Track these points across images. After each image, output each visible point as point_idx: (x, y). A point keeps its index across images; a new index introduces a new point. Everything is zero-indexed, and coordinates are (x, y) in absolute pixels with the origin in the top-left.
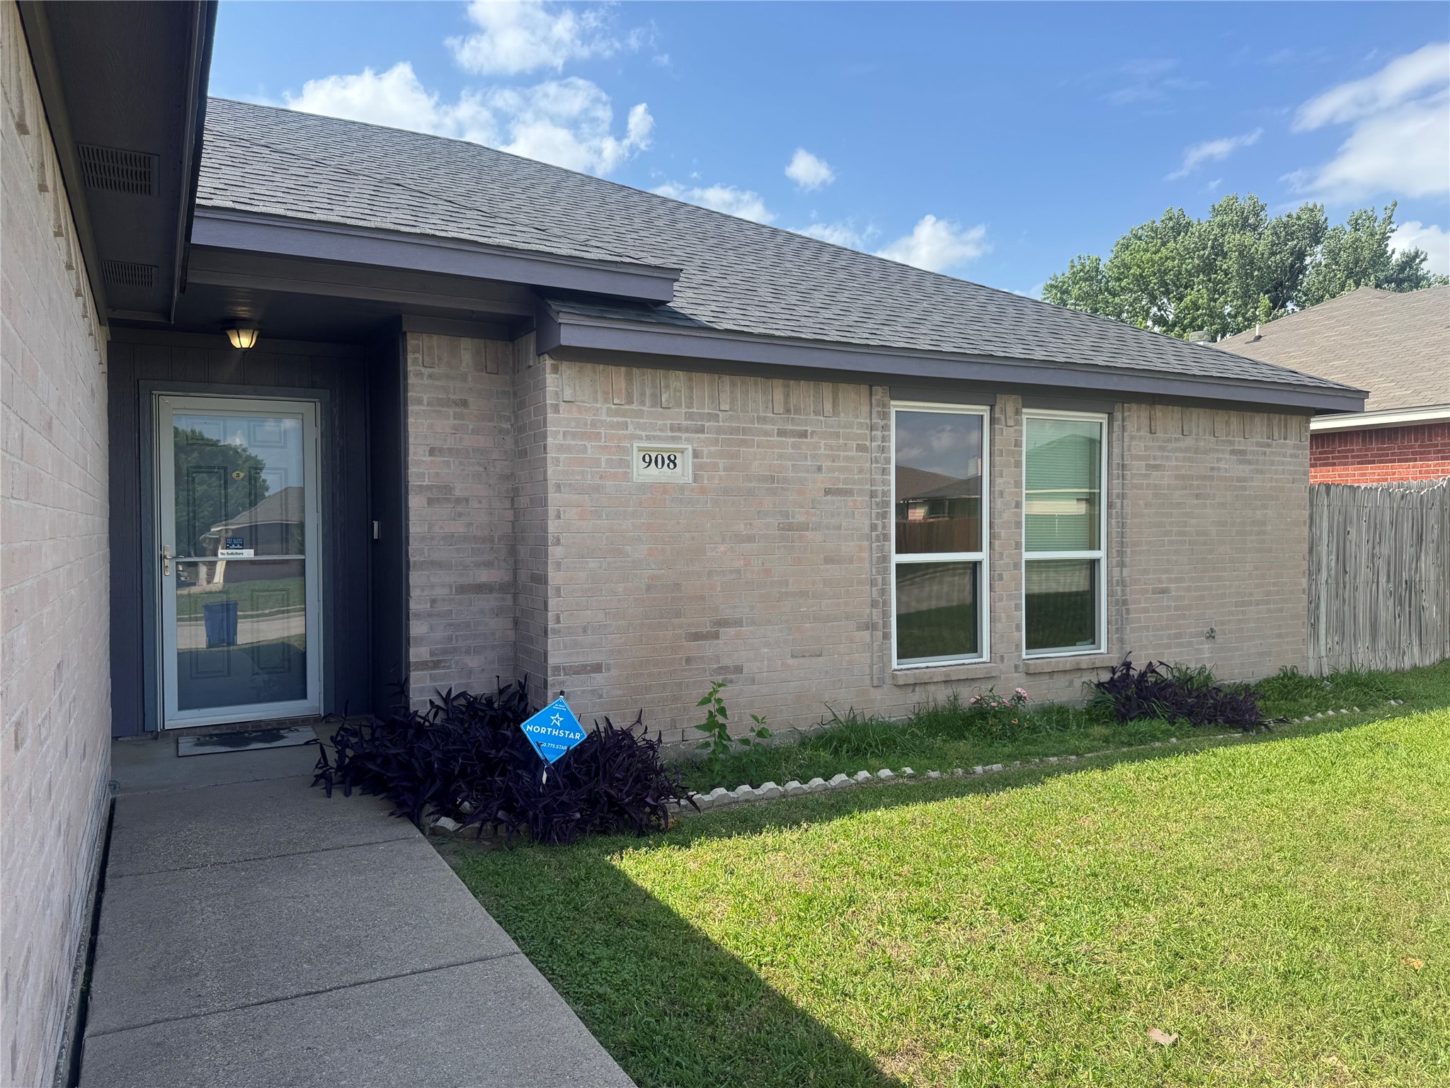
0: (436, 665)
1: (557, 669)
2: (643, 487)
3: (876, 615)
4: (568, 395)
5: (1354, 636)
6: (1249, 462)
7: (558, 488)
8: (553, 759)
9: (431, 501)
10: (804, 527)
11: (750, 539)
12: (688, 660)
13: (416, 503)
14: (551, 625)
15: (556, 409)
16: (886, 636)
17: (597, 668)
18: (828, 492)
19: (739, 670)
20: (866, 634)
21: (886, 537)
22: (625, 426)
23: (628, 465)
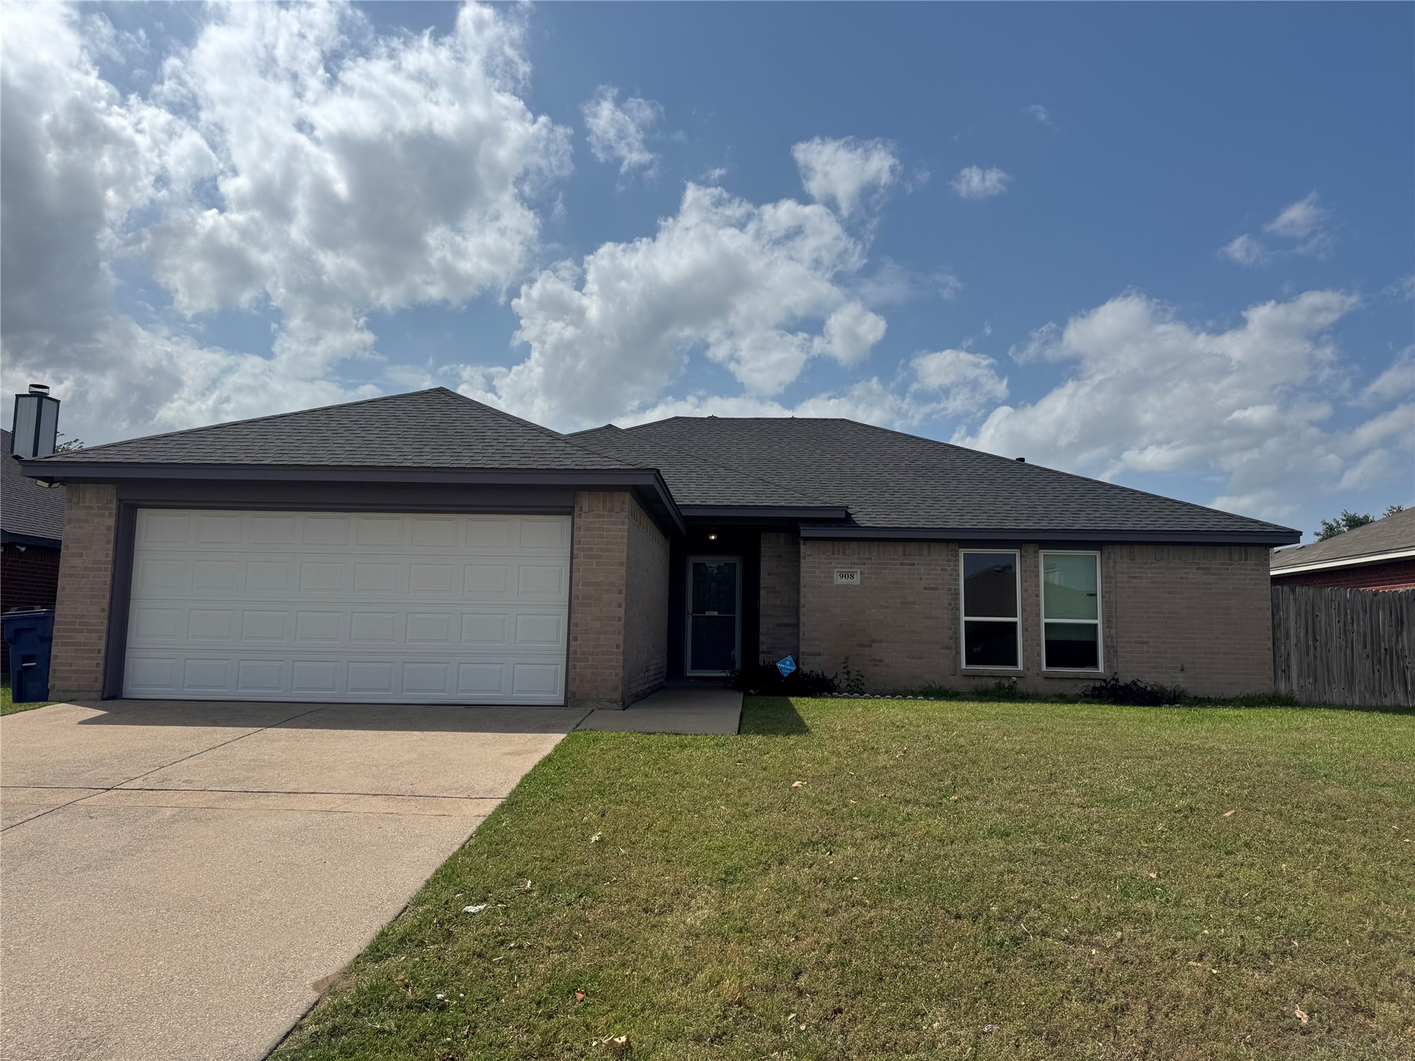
0: (769, 653)
1: (803, 653)
2: (838, 586)
3: (951, 643)
4: (808, 553)
5: (1328, 681)
6: (1214, 574)
7: (805, 587)
8: (786, 675)
9: (768, 592)
10: (914, 603)
11: (887, 607)
12: (858, 655)
13: (763, 593)
14: (801, 636)
15: (804, 558)
16: (958, 653)
17: (819, 654)
18: (925, 588)
19: (881, 661)
20: (947, 652)
21: (958, 609)
22: (832, 563)
23: (833, 578)
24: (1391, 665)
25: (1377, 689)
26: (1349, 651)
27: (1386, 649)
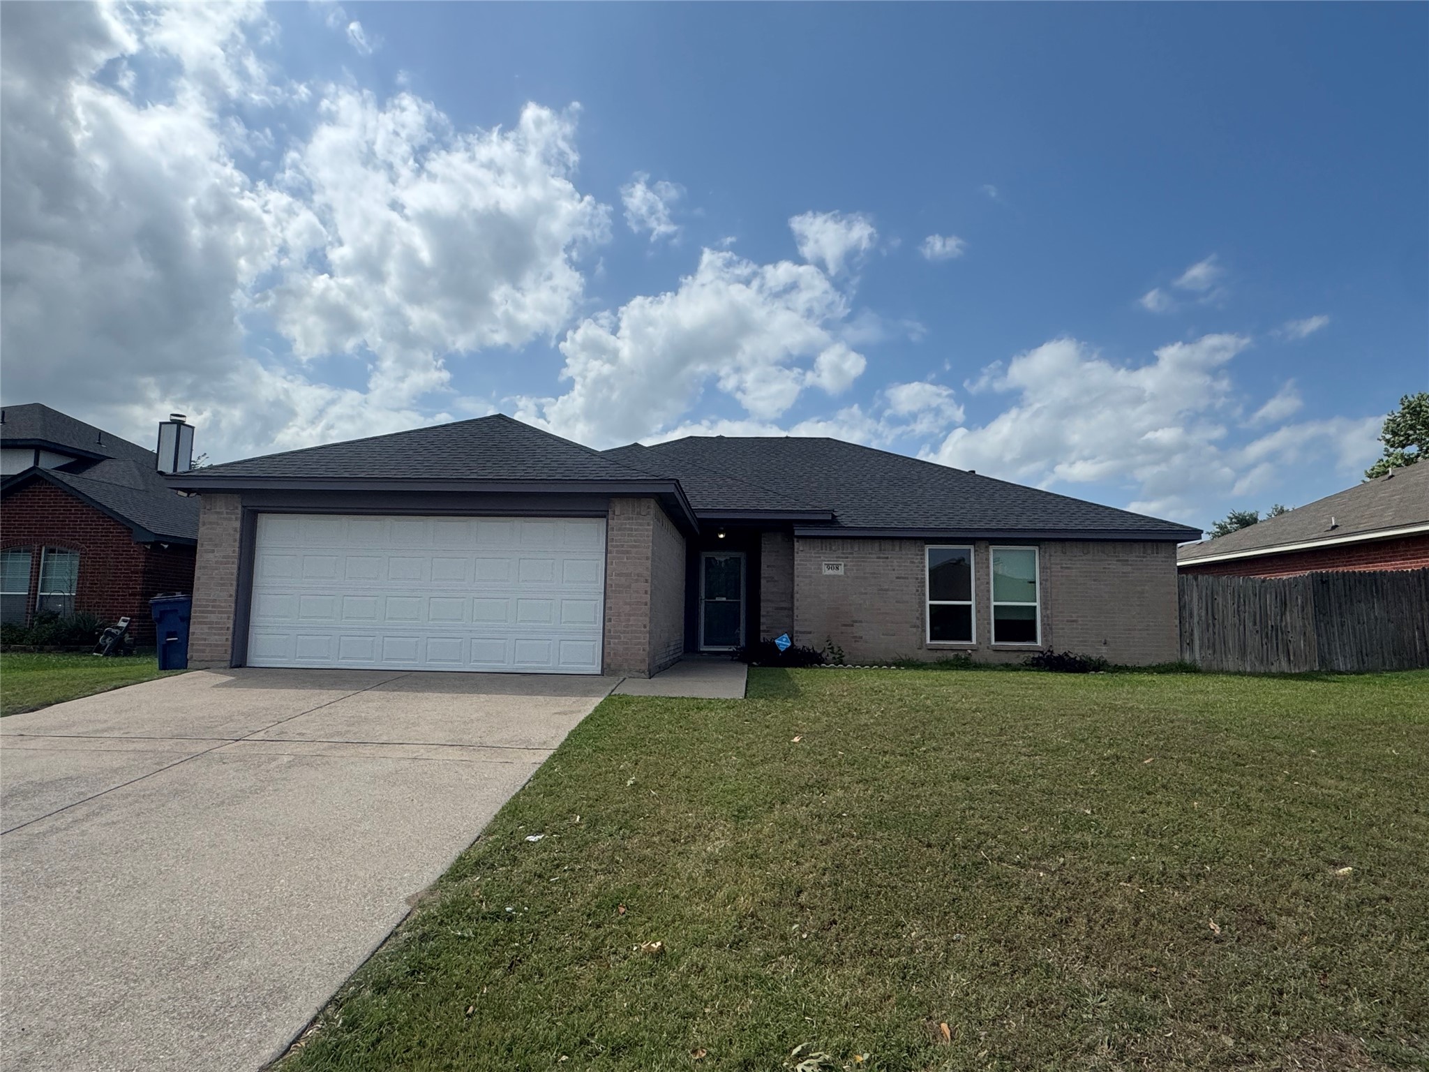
0: (768, 631)
1: (797, 632)
2: (827, 576)
3: (918, 622)
4: (801, 549)
5: (1225, 652)
6: (1131, 565)
7: (798, 577)
8: (782, 650)
9: (768, 582)
10: (887, 590)
11: (866, 594)
12: (842, 633)
13: (763, 582)
14: (795, 618)
15: (798, 553)
16: (924, 631)
17: (810, 633)
18: (897, 578)
19: (861, 638)
20: (914, 630)
21: (924, 595)
22: (820, 557)
23: (821, 569)
24: (1277, 639)
25: (1265, 659)
26: (1242, 627)
27: (1272, 626)
